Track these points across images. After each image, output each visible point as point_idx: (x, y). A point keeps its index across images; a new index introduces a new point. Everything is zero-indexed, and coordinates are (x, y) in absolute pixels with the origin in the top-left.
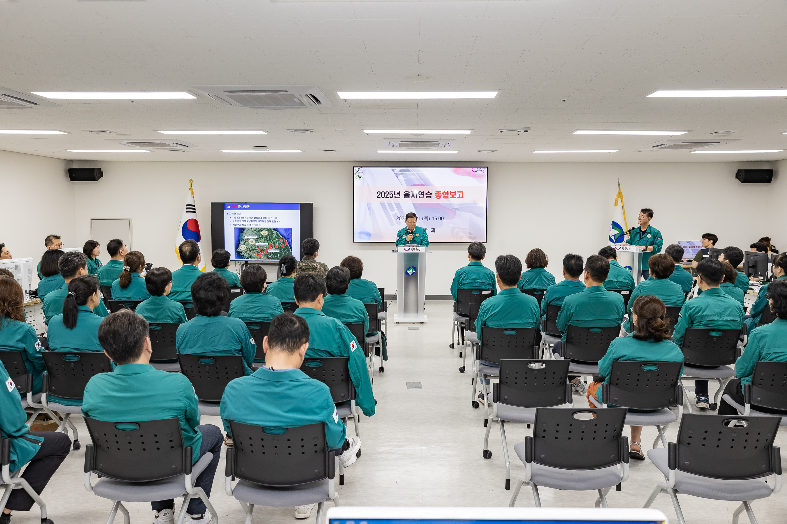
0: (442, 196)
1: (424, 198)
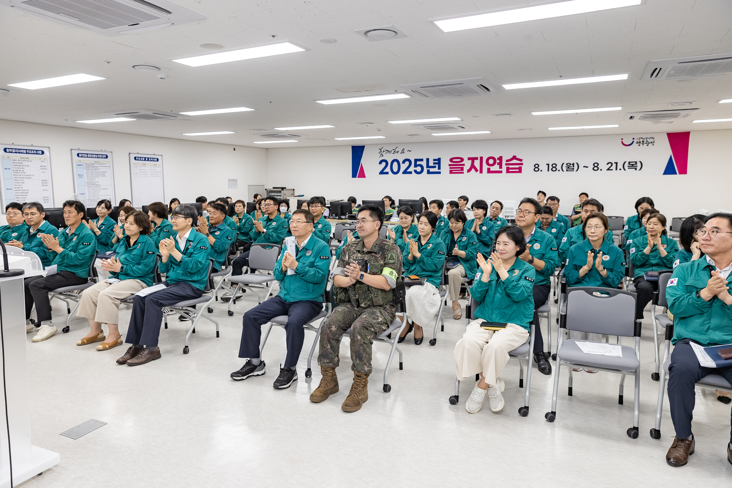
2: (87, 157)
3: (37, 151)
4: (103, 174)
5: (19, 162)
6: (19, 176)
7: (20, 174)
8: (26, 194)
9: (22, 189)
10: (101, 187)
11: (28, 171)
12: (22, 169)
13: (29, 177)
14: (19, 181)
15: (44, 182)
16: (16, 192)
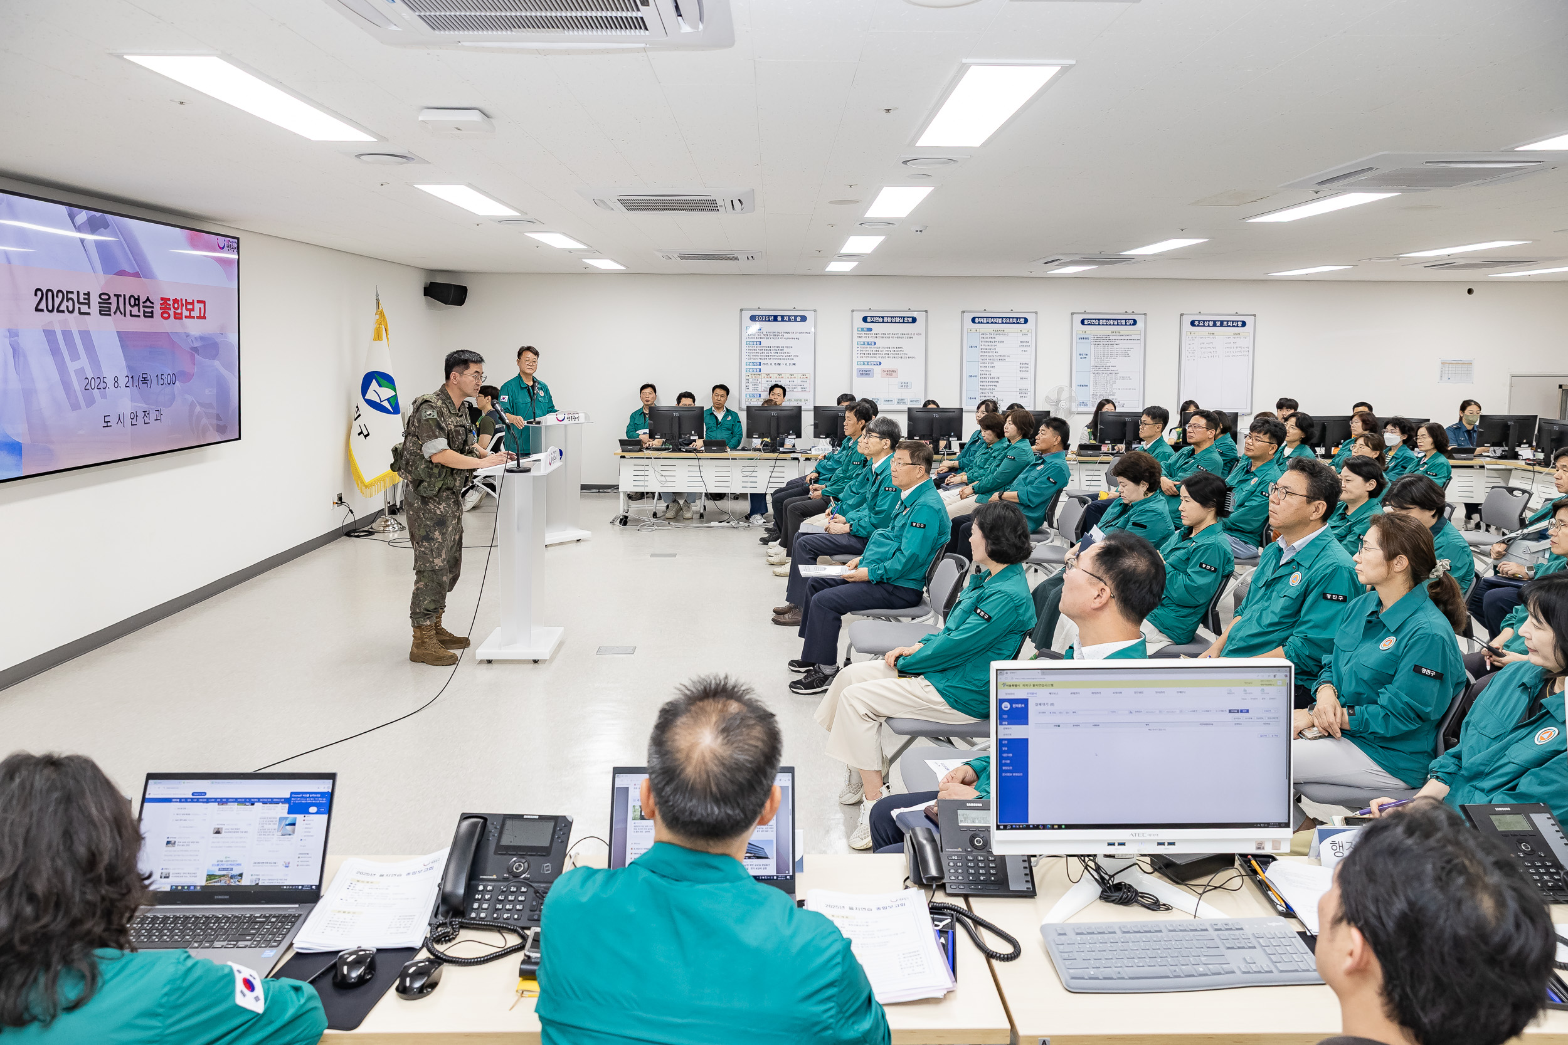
0: (171, 312)
1: (139, 316)
2: (1099, 325)
3: (1017, 318)
4: (1125, 353)
5: (991, 336)
6: (988, 358)
7: (990, 354)
8: (995, 384)
9: (990, 376)
10: (1118, 375)
11: (1001, 349)
12: (993, 347)
13: (1002, 358)
14: (987, 365)
15: (1023, 366)
16: (982, 380)
